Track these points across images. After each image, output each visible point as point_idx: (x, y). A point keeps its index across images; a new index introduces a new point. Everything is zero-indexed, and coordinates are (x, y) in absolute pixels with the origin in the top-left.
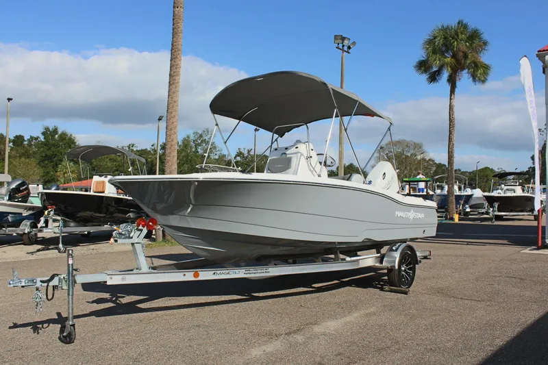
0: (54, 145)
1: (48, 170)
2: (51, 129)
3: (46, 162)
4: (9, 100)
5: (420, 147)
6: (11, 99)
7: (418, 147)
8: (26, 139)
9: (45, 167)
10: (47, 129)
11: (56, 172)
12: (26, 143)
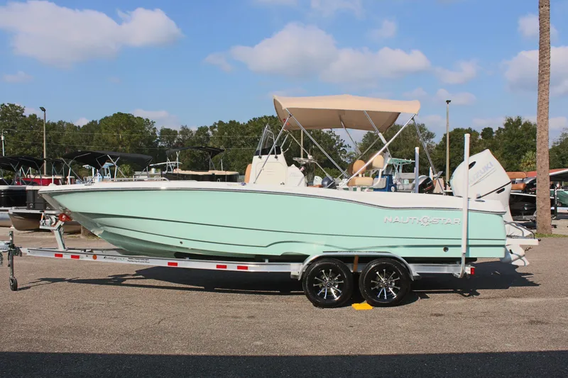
0: (517, 136)
1: (512, 161)
2: (514, 120)
3: (510, 154)
4: (448, 102)
6: (450, 101)
8: (494, 131)
9: (508, 159)
10: (510, 120)
11: (520, 163)
12: (494, 135)
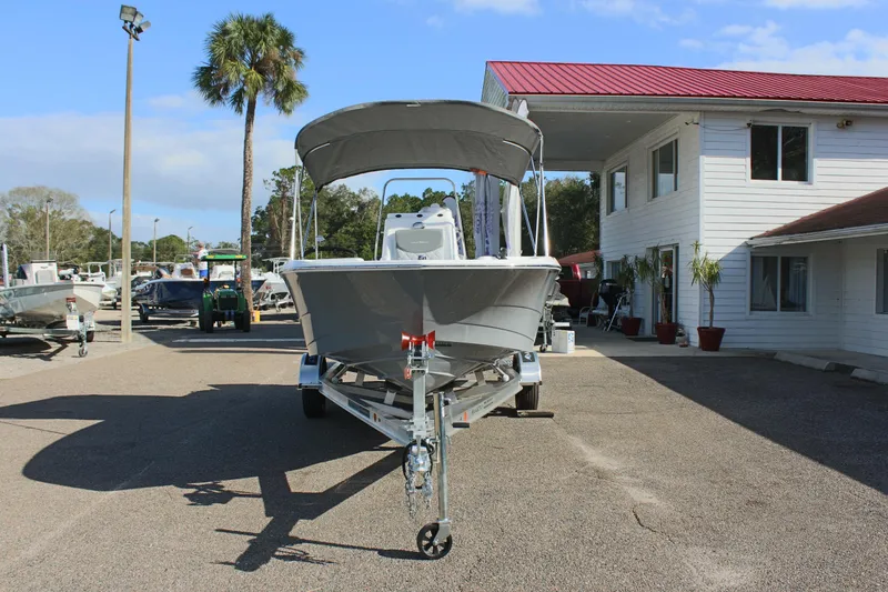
5: (73, 200)
7: (69, 200)
